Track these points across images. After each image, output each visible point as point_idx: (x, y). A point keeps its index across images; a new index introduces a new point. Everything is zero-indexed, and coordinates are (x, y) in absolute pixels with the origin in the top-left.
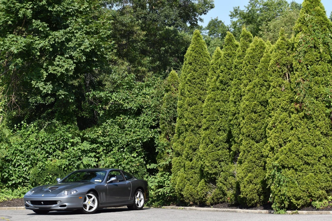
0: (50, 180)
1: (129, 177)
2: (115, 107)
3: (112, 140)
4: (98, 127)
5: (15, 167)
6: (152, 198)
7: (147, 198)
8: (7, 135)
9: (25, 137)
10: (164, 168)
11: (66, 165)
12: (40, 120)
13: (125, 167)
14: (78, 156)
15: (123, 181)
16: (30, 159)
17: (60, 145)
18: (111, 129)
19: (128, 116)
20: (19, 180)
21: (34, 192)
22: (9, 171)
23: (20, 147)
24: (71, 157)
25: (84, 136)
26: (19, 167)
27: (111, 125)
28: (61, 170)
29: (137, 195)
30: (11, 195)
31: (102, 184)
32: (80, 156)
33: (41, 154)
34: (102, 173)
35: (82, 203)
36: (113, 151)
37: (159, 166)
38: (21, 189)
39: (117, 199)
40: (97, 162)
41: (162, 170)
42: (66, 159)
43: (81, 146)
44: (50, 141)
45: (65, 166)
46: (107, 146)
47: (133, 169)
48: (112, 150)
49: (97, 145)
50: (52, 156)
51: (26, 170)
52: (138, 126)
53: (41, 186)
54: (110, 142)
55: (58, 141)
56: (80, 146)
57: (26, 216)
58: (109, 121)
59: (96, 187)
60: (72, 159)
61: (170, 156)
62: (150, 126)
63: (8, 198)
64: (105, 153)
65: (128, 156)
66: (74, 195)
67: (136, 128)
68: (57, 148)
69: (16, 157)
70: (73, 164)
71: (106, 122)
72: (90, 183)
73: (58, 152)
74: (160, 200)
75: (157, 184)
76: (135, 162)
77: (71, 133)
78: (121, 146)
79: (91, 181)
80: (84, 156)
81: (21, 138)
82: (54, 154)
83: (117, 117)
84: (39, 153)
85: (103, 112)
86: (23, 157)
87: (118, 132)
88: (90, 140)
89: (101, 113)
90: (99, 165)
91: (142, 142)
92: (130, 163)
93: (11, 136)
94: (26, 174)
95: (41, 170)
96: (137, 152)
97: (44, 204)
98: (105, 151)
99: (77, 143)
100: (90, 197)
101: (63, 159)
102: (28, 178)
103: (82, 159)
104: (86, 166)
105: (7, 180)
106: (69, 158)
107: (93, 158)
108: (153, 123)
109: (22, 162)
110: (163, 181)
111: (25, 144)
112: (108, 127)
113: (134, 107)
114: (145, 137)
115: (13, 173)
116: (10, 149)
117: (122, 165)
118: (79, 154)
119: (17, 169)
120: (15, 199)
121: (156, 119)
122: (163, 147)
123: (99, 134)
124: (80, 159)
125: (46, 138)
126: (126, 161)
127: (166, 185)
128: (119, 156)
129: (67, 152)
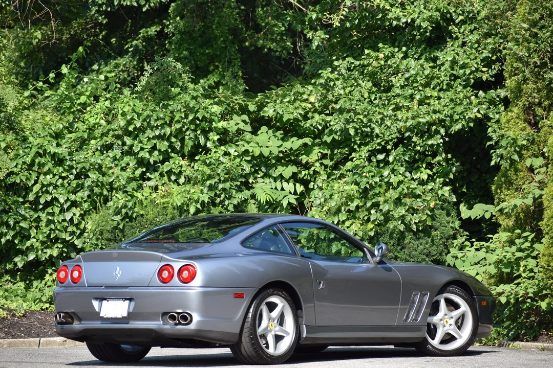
2: (362, 19)
3: (351, 125)
4: (306, 80)
5: (36, 210)
8: (11, 104)
10: (518, 218)
11: (203, 203)
13: (389, 211)
14: (242, 176)
16: (88, 183)
17: (182, 141)
18: (347, 90)
19: (404, 49)
20: (49, 252)
23: (54, 144)
24: (216, 180)
25: (261, 114)
26: (49, 210)
27: (349, 77)
30: (21, 301)
32: (246, 176)
33: (123, 169)
36: (352, 160)
37: (501, 210)
38: (53, 281)
40: (302, 194)
41: (511, 223)
42: (202, 185)
43: (252, 144)
44: (152, 128)
45: (199, 206)
46: (334, 145)
47: (415, 219)
48: (346, 159)
49: (301, 142)
50: (157, 174)
51: (72, 220)
52: (434, 83)
54: (345, 131)
55: (178, 126)
56: (248, 143)
58: (342, 65)
60: (221, 186)
61: (538, 178)
62: (472, 81)
63: (9, 310)
64: (326, 166)
65: (401, 178)
67: (427, 89)
69: (42, 177)
70: (223, 201)
71: (331, 65)
73: (177, 162)
75: (493, 270)
76: (424, 197)
77: (219, 103)
78: (379, 144)
80: (261, 174)
82: (166, 167)
83: (367, 51)
84: (117, 165)
85: (321, 34)
86: (64, 178)
87: (371, 102)
89: (318, 38)
90: (307, 205)
91: (446, 132)
92: (408, 201)
93: (25, 108)
95: (122, 220)
96: (430, 166)
98: (327, 161)
99: (239, 132)
101: (194, 185)
102: (78, 243)
103: (254, 185)
104: (266, 207)
105: (10, 251)
106: (212, 182)
107: (288, 183)
108: (483, 72)
109: (61, 194)
110: (512, 260)
111: (70, 135)
112: (337, 83)
113: (424, 20)
114: (457, 117)
115: (31, 228)
116: (21, 152)
117: (381, 207)
118: (244, 168)
119: (43, 216)
120: (33, 312)
121: (494, 58)
122: (515, 151)
123: (310, 106)
124: (247, 186)
125: (141, 118)
126: (393, 194)
127: (524, 272)
128: (373, 177)
129: (204, 163)
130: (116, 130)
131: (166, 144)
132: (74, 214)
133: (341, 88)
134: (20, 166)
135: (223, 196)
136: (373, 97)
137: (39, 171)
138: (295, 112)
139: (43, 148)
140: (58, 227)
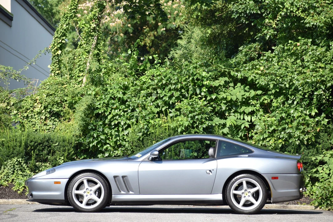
5: (110, 129)
17: (188, 91)
22: (98, 136)
23: (121, 93)
26: (117, 129)
32: (224, 112)
33: (156, 107)
43: (226, 94)
44: (171, 84)
47: (306, 137)
49: (255, 93)
50: (174, 110)
51: (127, 135)
52: (323, 59)
55: (184, 83)
60: (196, 117)
69: (113, 111)
80: (233, 111)
83: (290, 41)
86: (124, 112)
92: (302, 127)
103: (227, 117)
104: (234, 129)
107: (248, 116)
109: (122, 120)
112: (274, 59)
116: (103, 97)
118: (222, 107)
123: (260, 72)
125: (166, 78)
128: (282, 113)
130: (153, 85)
131: (179, 93)
132: (129, 132)
133: (276, 62)
134: (102, 105)
137: (112, 107)
138: (251, 75)
139: (114, 95)
140: (121, 138)
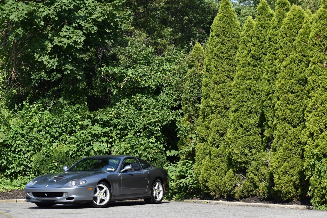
0: (55, 168)
1: (147, 166)
2: (131, 85)
3: (127, 123)
4: (111, 107)
5: (14, 154)
6: (172, 190)
7: (166, 190)
8: (6, 116)
9: (26, 119)
10: (186, 156)
12: (44, 100)
13: (141, 153)
14: (88, 141)
15: (139, 170)
16: (33, 144)
17: (67, 129)
18: (126, 110)
19: (146, 95)
20: (19, 168)
21: (36, 182)
22: (8, 158)
23: (21, 130)
24: (79, 142)
25: (95, 118)
26: (19, 153)
27: (126, 105)
28: (68, 157)
29: (155, 186)
30: (10, 186)
31: (116, 173)
32: (90, 141)
33: (46, 139)
34: (115, 161)
35: (92, 195)
36: (128, 135)
37: (181, 153)
38: (21, 179)
39: (132, 190)
40: (110, 148)
41: (184, 157)
42: (74, 144)
43: (92, 130)
44: (56, 124)
45: (73, 152)
46: (121, 129)
47: (151, 156)
48: (126, 135)
49: (109, 129)
50: (58, 140)
51: (27, 157)
52: (157, 107)
53: (45, 175)
54: (125, 125)
55: (65, 123)
56: (91, 129)
57: (27, 210)
58: (124, 101)
59: (108, 177)
60: (81, 145)
61: (193, 141)
62: (170, 107)
63: (6, 189)
64: (119, 137)
65: (146, 142)
66: (83, 186)
67: (154, 110)
68: (64, 132)
69: (17, 142)
70: (81, 151)
71: (120, 101)
72: (102, 172)
73: (65, 136)
74: (181, 192)
75: (178, 174)
76: (153, 148)
77: (80, 115)
78: (138, 129)
79: (103, 169)
80: (95, 140)
81: (22, 120)
82: (61, 138)
83: (133, 96)
84: (43, 137)
85: (116, 90)
86: (24, 142)
88: (101, 122)
89: (115, 91)
90: (112, 151)
91: (161, 125)
92: (148, 149)
93: (11, 117)
94: (28, 162)
95: (45, 157)
96: (155, 137)
97: (48, 197)
98: (119, 136)
99: (87, 126)
100: (101, 188)
101: (71, 144)
102: (30, 166)
103: (93, 144)
104: (97, 153)
105: (6, 168)
106: (78, 143)
107: (105, 144)
108: (174, 104)
109: (23, 148)
110: (185, 170)
111: (27, 127)
112: (122, 107)
113: (153, 85)
114: (165, 120)
115: (13, 160)
116: (9, 133)
117: (138, 152)
118: (89, 138)
119: (17, 156)
120: (14, 190)
121: (178, 99)
122: (186, 132)
123: (112, 116)
124: (90, 145)
125: (52, 120)
126: (142, 147)
127: (189, 175)
128: (135, 141)
129: (75, 136)
130: (43, 125)
132: (28, 155)
133: (124, 109)
134: (9, 138)
135: (82, 148)
136: (135, 113)
137: (16, 140)
138: (107, 118)
139: (17, 131)
140: (22, 160)
